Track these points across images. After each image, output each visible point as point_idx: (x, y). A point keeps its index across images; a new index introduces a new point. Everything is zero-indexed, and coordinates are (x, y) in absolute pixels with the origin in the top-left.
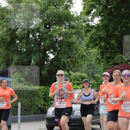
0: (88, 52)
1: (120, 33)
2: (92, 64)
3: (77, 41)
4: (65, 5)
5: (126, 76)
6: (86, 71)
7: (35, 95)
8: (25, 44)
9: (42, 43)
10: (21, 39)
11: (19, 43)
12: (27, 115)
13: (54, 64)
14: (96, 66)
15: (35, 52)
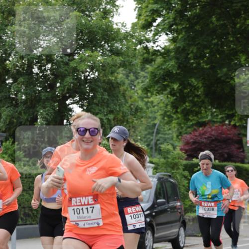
0: (148, 102)
2: (155, 125)
3: (126, 80)
4: (102, 10)
5: (87, 134)
6: (144, 138)
10: (17, 76)
11: (12, 83)
14: (164, 129)
15: (44, 101)
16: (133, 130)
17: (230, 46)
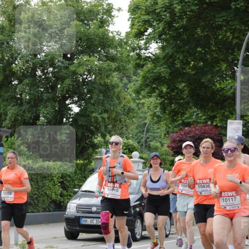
0: (139, 103)
1: (194, 71)
2: (146, 124)
3: (120, 83)
4: (99, 19)
5: (229, 152)
6: (136, 136)
7: (46, 177)
8: (28, 86)
9: (59, 86)
10: (22, 78)
11: (17, 85)
12: (31, 212)
13: (80, 123)
14: (153, 128)
15: (46, 101)
16: (126, 128)
17: (213, 55)
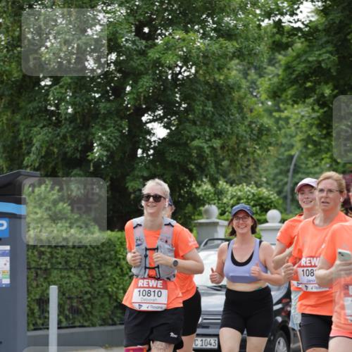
0: (280, 118)
2: (291, 157)
3: (244, 81)
6: (274, 180)
7: (106, 261)
8: (70, 89)
11: (50, 86)
12: (80, 326)
13: (169, 159)
14: (307, 164)
15: (105, 117)
